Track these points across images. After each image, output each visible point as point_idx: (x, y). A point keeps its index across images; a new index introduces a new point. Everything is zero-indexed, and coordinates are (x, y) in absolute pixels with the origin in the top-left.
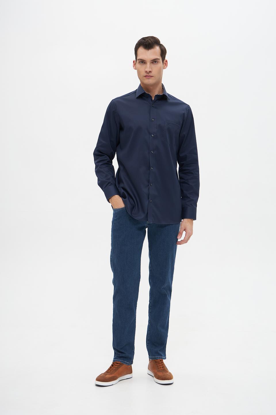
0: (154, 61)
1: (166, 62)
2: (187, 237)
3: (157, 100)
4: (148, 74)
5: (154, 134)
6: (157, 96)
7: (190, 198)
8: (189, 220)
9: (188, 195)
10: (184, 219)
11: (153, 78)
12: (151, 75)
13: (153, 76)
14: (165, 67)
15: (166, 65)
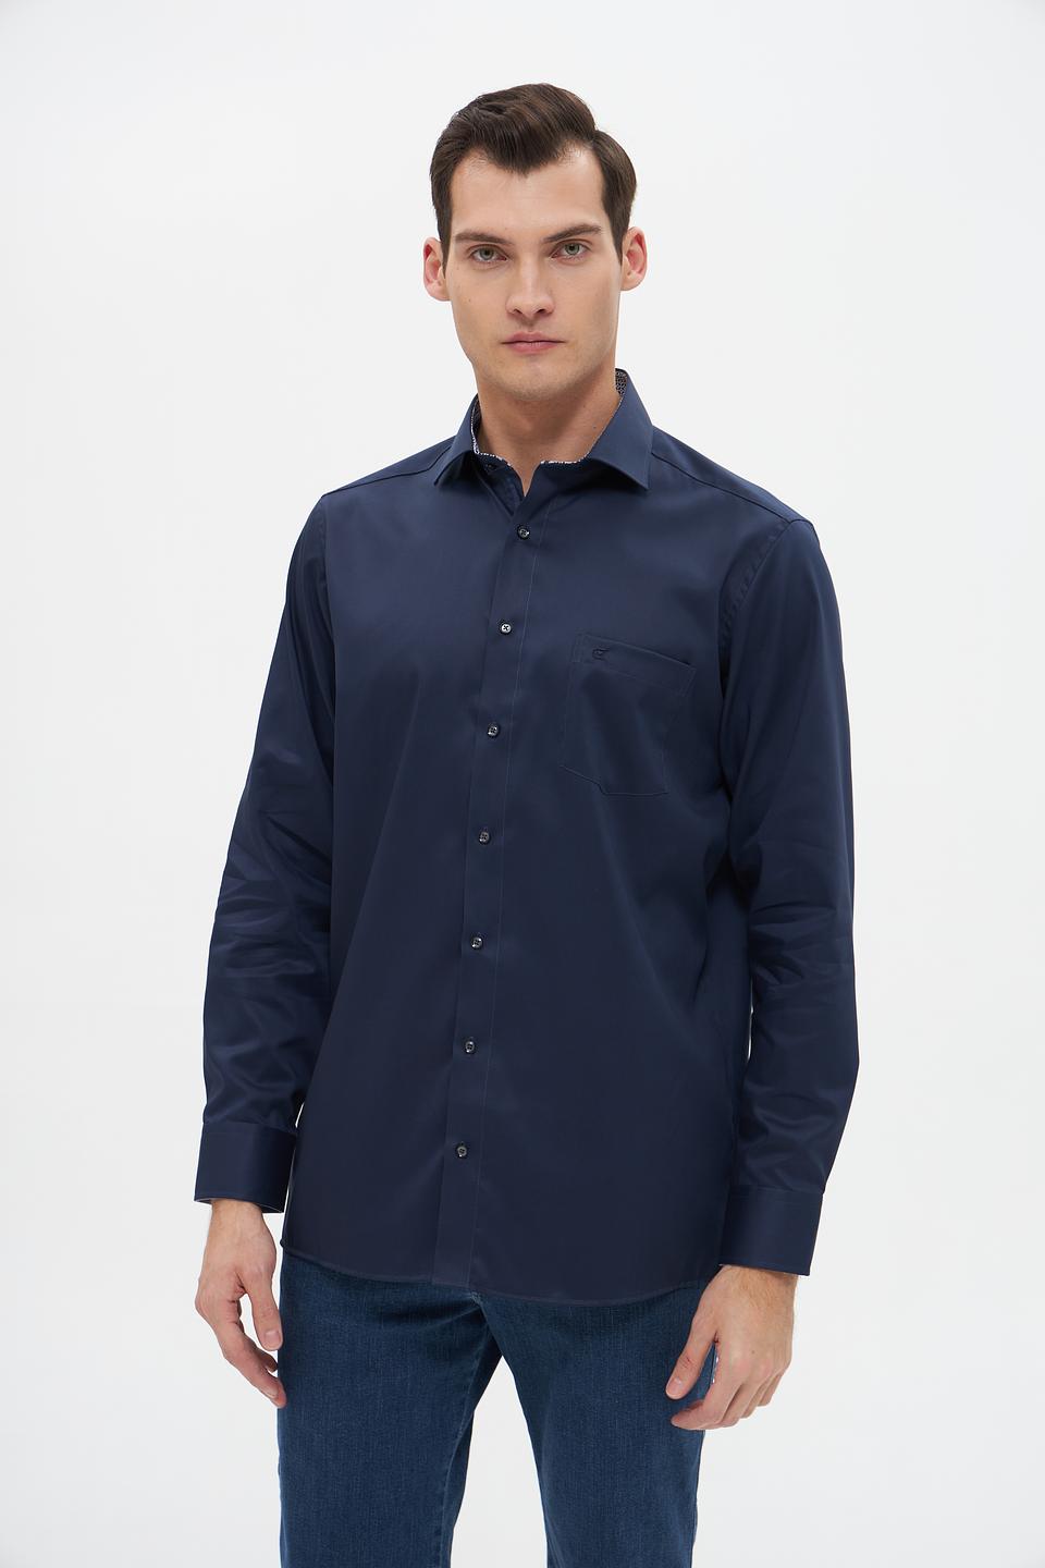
0: (566, 244)
1: (637, 247)
4: (530, 326)
5: (503, 723)
6: (545, 470)
11: (560, 350)
12: (550, 333)
13: (562, 338)
14: (629, 274)
15: (636, 262)
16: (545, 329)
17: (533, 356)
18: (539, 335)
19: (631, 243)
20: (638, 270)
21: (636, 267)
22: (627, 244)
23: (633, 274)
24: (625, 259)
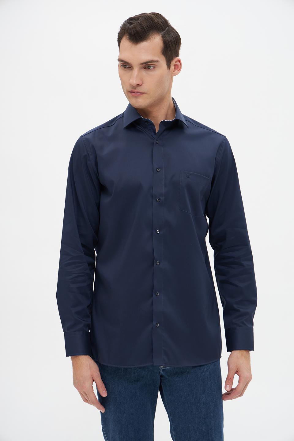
0: (147, 66)
1: (178, 63)
2: (242, 386)
3: (164, 131)
4: (135, 89)
5: (161, 198)
6: (163, 123)
7: (238, 311)
8: (244, 352)
9: (236, 306)
10: (233, 352)
11: (144, 95)
12: (141, 91)
13: (145, 92)
14: (174, 71)
15: (178, 68)
16: (140, 89)
17: (136, 97)
18: (137, 91)
19: (176, 62)
20: (178, 70)
21: (177, 69)
22: (173, 62)
23: (176, 71)
24: (172, 67)
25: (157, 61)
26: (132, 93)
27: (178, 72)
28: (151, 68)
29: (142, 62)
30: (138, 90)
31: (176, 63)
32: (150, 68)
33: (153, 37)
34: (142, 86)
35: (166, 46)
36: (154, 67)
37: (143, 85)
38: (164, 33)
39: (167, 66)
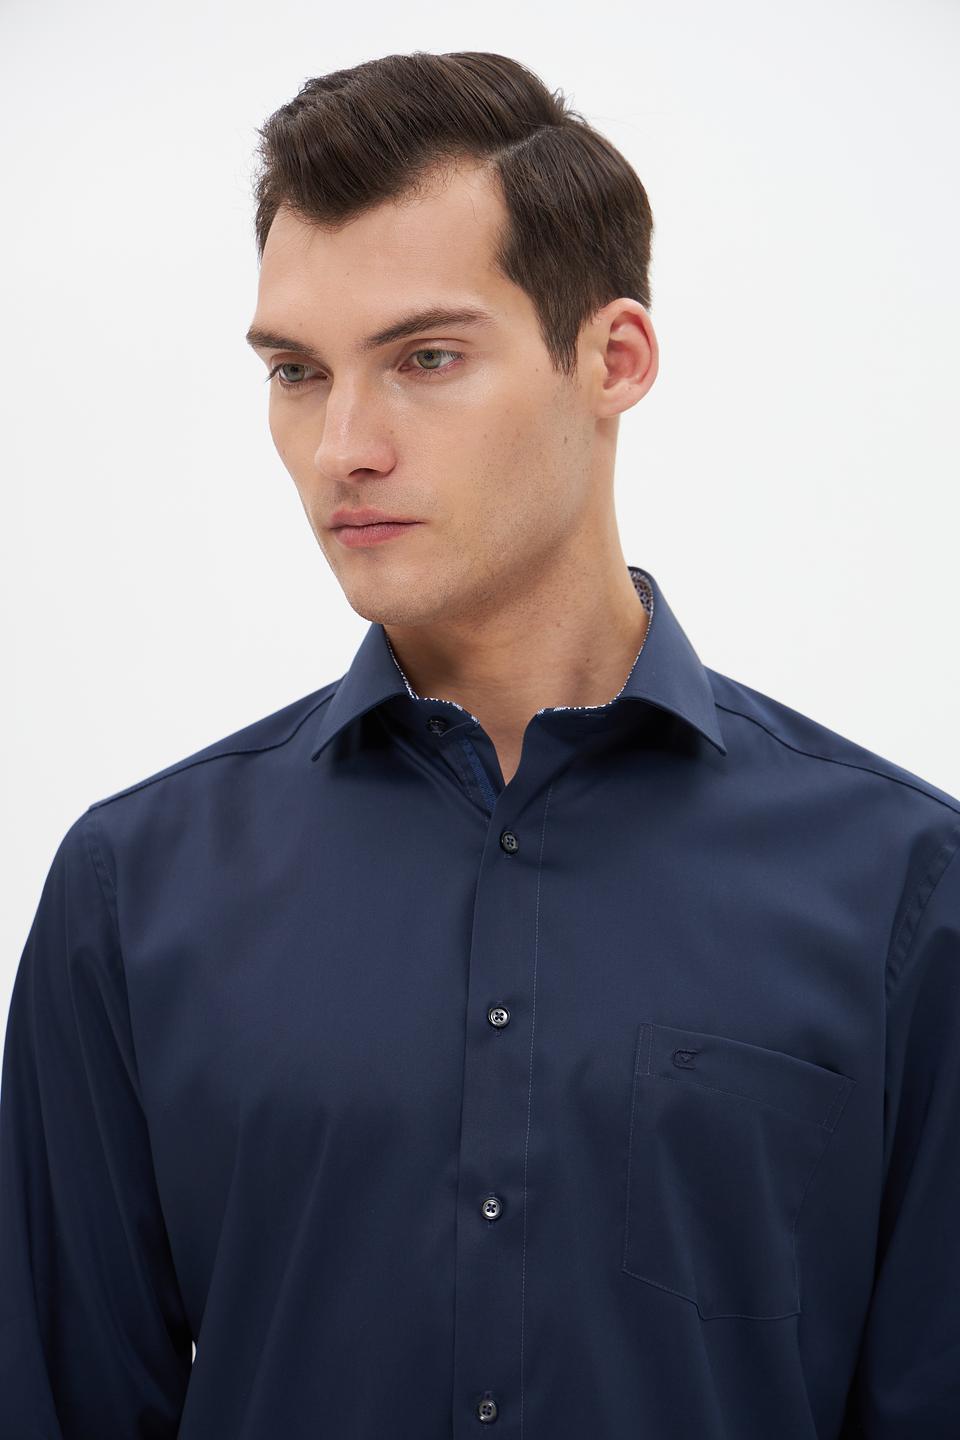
0: (413, 349)
1: (631, 336)
4: (356, 498)
5: (509, 1195)
11: (415, 536)
12: (392, 510)
14: (607, 385)
15: (635, 363)
17: (370, 553)
18: (369, 514)
19: (614, 327)
20: (638, 376)
21: (633, 372)
22: (597, 329)
23: (623, 384)
24: (592, 360)
25: (467, 317)
26: (346, 532)
27: (637, 388)
28: (445, 361)
29: (377, 326)
30: (371, 507)
31: (618, 336)
32: (435, 362)
33: (437, 174)
34: (393, 478)
35: (531, 224)
36: (459, 356)
37: (398, 470)
38: (520, 153)
39: (550, 348)
